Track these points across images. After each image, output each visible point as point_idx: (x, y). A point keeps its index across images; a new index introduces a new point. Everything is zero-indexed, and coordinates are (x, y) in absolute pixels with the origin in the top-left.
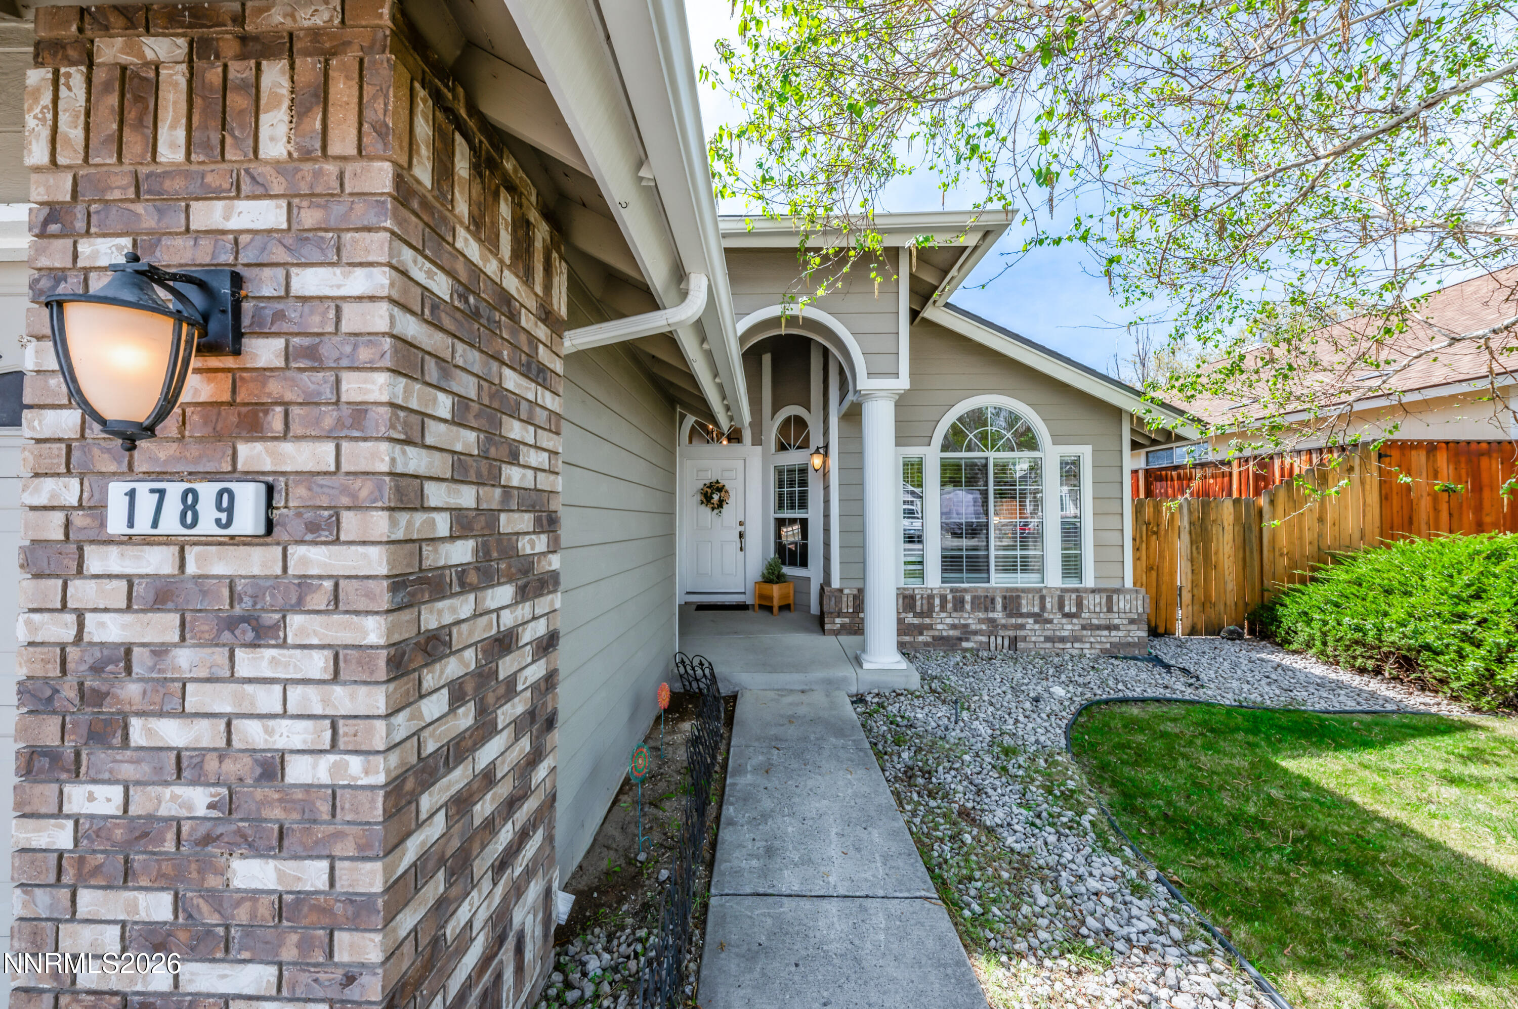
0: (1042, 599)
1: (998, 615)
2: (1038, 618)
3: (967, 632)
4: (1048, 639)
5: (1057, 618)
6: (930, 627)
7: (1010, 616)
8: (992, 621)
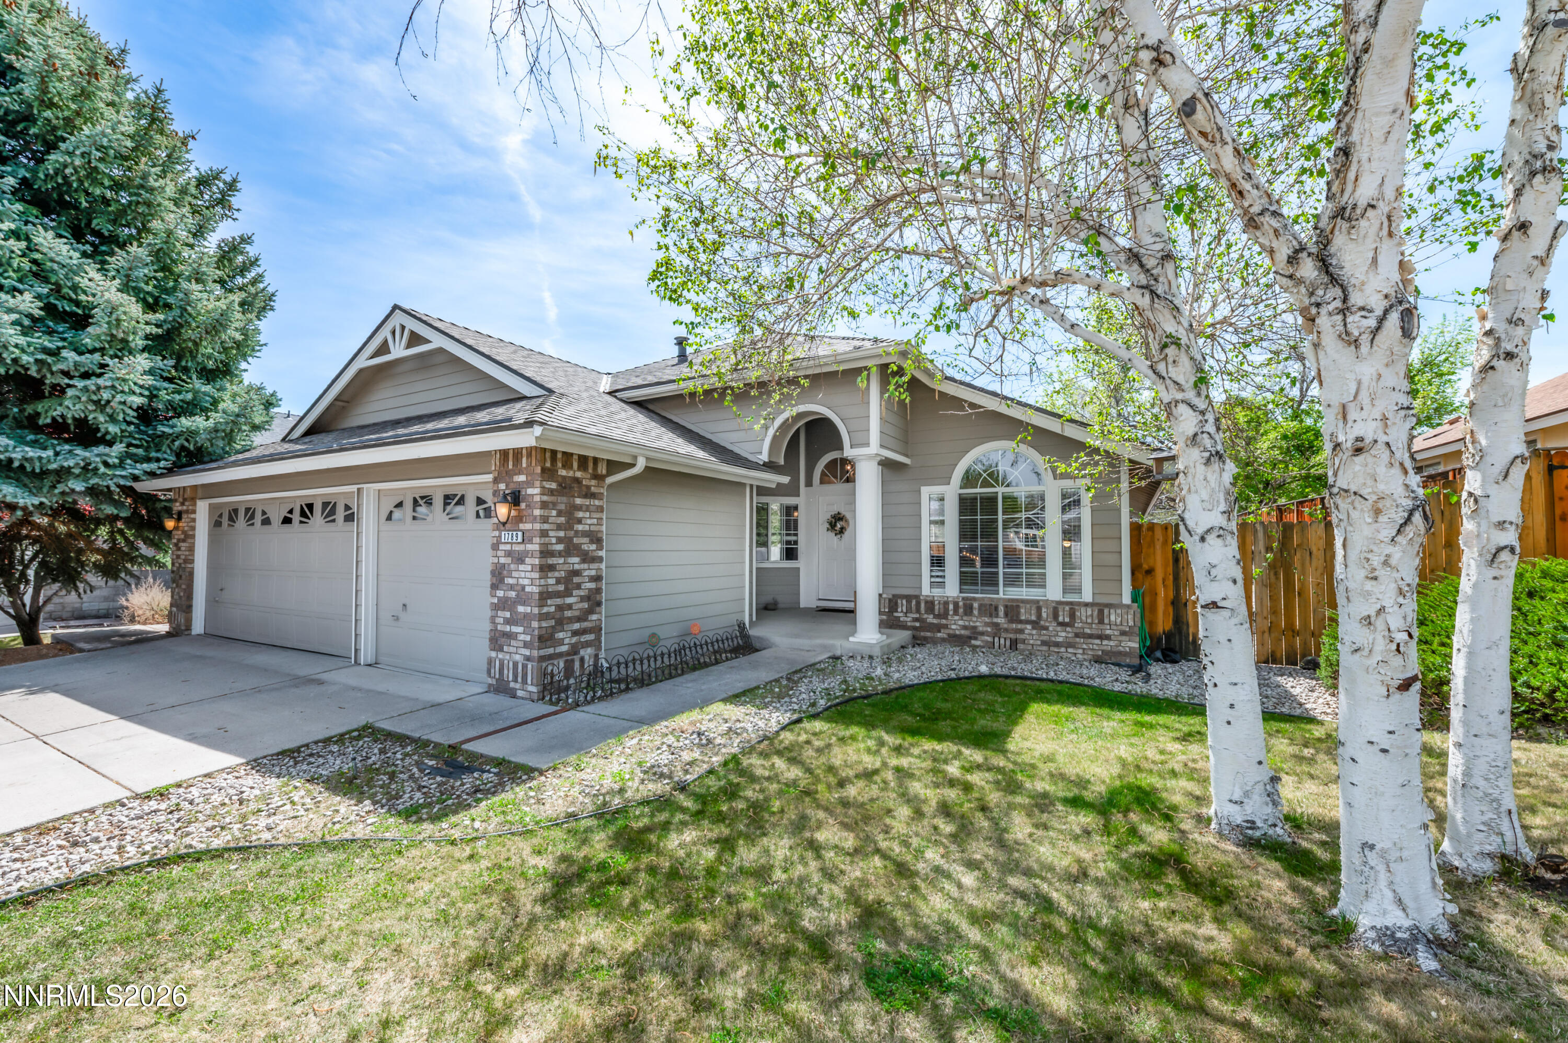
0: (1039, 609)
1: (1001, 620)
2: (1036, 624)
3: (975, 633)
4: (1044, 643)
5: (1052, 626)
6: (946, 626)
7: (1011, 621)
8: (996, 625)
